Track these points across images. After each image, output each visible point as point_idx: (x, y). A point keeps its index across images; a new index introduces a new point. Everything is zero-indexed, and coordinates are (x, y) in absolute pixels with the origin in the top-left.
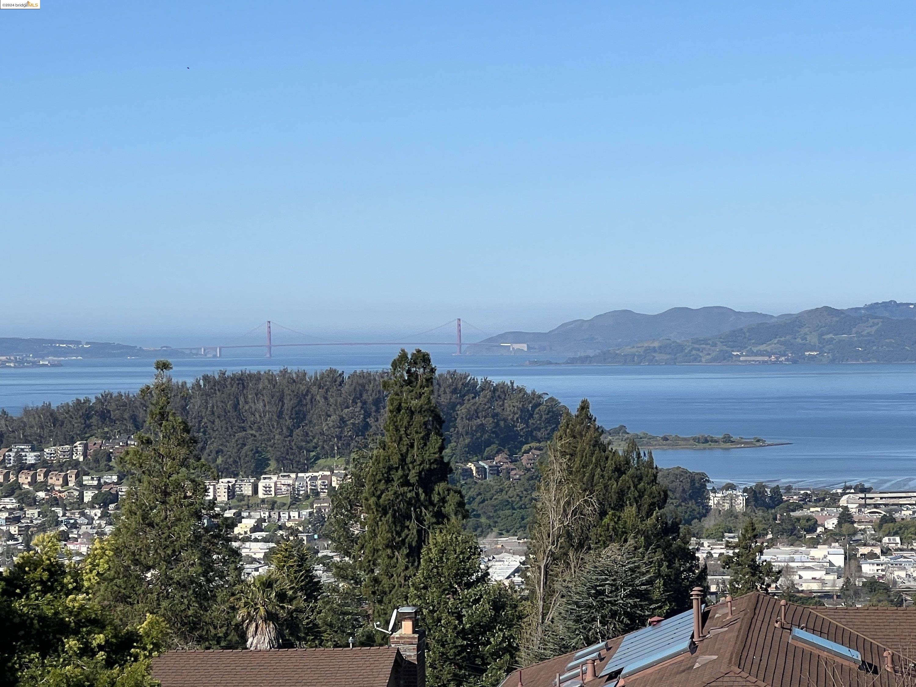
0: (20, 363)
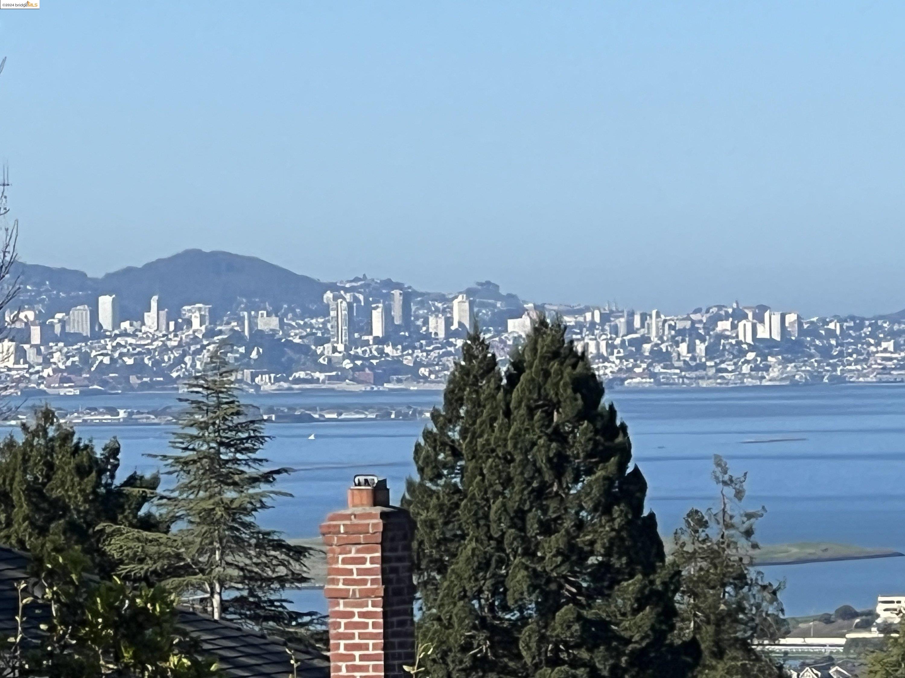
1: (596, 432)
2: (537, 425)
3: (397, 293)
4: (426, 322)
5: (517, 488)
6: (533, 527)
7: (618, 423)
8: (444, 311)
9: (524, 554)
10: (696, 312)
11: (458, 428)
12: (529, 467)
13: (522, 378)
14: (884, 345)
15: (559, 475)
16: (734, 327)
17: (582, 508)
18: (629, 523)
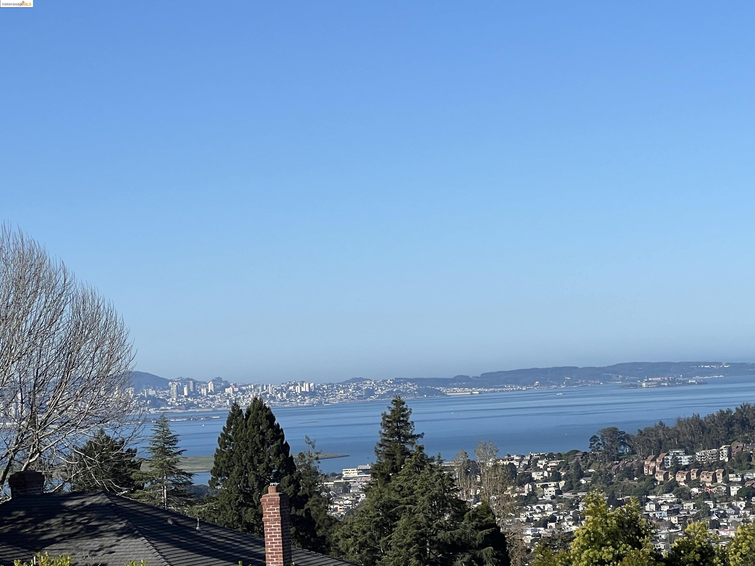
0: (672, 383)
1: (274, 432)
2: (255, 430)
3: (191, 382)
4: (200, 390)
5: (250, 450)
6: (255, 461)
7: (280, 428)
8: (206, 387)
9: (253, 470)
10: (282, 384)
11: (231, 432)
12: (254, 443)
13: (250, 416)
14: (340, 392)
15: (263, 446)
16: (294, 388)
17: (270, 455)
18: (285, 459)
